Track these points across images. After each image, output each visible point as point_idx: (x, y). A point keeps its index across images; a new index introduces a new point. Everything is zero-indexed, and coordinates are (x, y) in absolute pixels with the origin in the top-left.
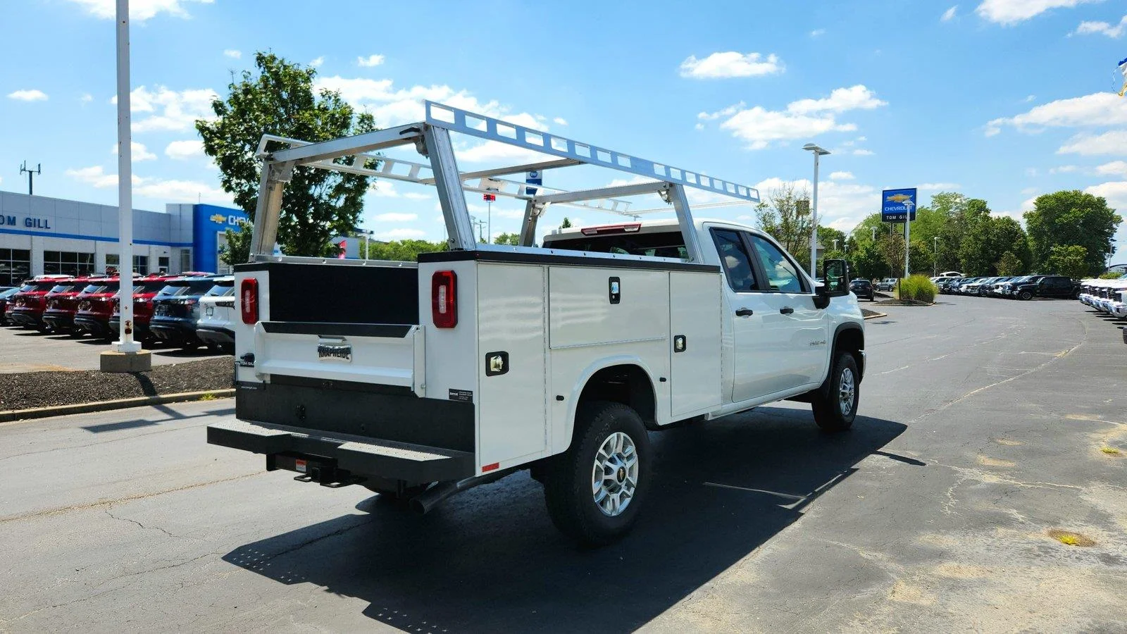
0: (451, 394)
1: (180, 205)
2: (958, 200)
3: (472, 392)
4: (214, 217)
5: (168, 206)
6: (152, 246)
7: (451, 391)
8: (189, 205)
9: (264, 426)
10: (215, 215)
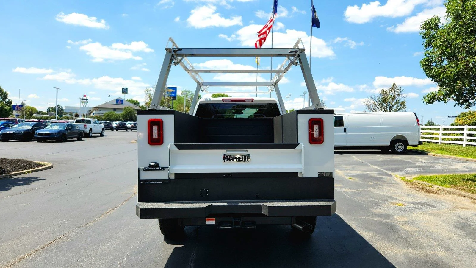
0: (319, 174)
2: (190, 93)
3: (332, 172)
7: (319, 172)
9: (181, 203)
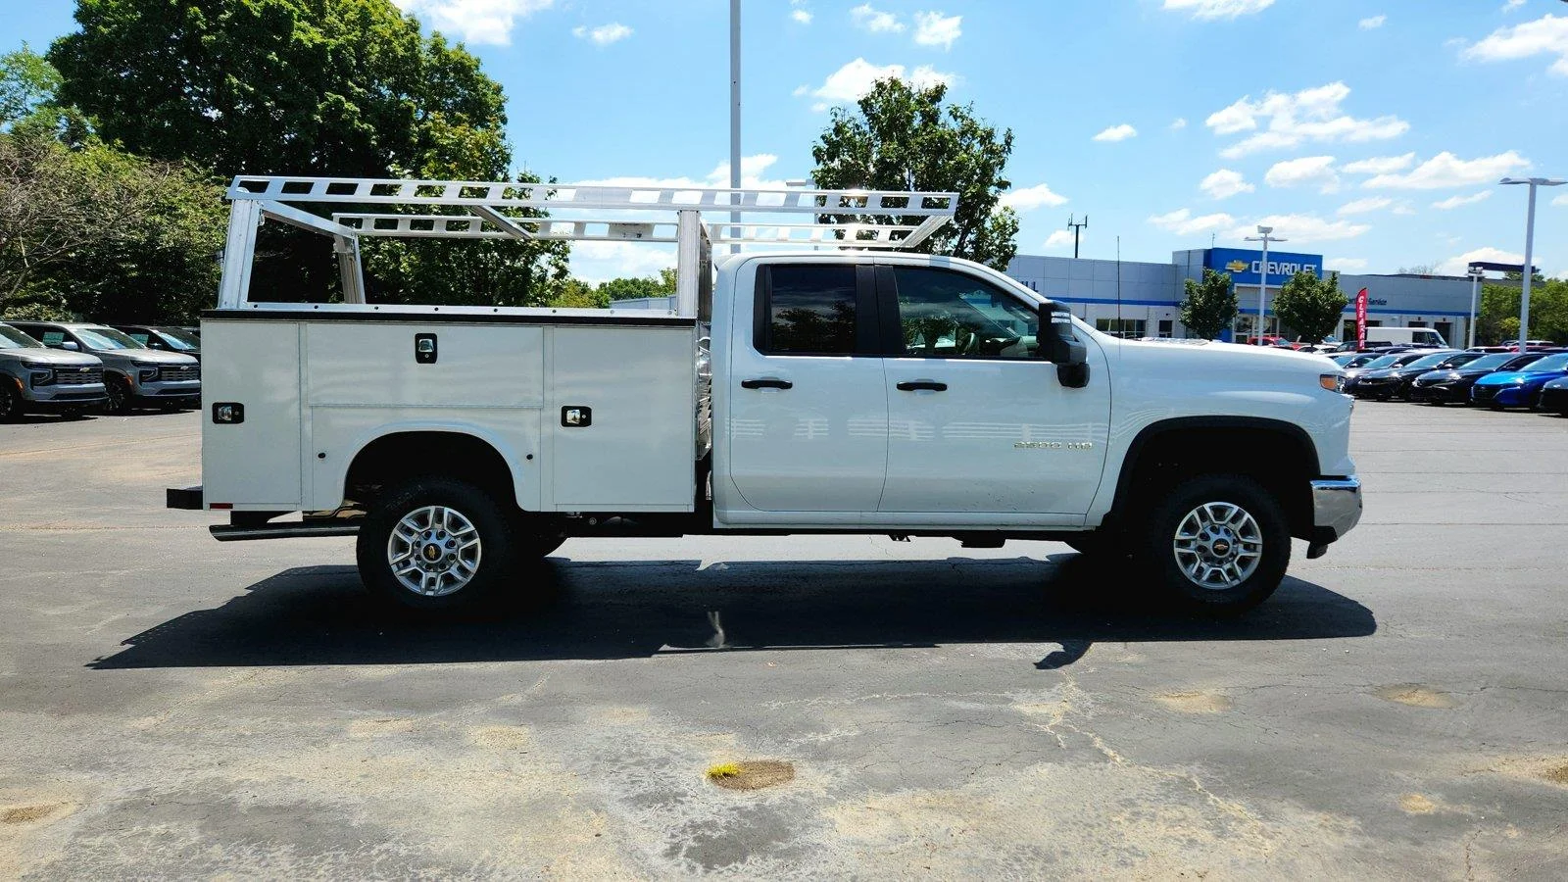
1: (1189, 252)
4: (1231, 264)
5: (1176, 254)
6: (1151, 307)
8: (1199, 251)
10: (1232, 261)
